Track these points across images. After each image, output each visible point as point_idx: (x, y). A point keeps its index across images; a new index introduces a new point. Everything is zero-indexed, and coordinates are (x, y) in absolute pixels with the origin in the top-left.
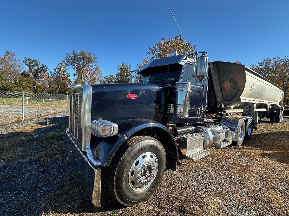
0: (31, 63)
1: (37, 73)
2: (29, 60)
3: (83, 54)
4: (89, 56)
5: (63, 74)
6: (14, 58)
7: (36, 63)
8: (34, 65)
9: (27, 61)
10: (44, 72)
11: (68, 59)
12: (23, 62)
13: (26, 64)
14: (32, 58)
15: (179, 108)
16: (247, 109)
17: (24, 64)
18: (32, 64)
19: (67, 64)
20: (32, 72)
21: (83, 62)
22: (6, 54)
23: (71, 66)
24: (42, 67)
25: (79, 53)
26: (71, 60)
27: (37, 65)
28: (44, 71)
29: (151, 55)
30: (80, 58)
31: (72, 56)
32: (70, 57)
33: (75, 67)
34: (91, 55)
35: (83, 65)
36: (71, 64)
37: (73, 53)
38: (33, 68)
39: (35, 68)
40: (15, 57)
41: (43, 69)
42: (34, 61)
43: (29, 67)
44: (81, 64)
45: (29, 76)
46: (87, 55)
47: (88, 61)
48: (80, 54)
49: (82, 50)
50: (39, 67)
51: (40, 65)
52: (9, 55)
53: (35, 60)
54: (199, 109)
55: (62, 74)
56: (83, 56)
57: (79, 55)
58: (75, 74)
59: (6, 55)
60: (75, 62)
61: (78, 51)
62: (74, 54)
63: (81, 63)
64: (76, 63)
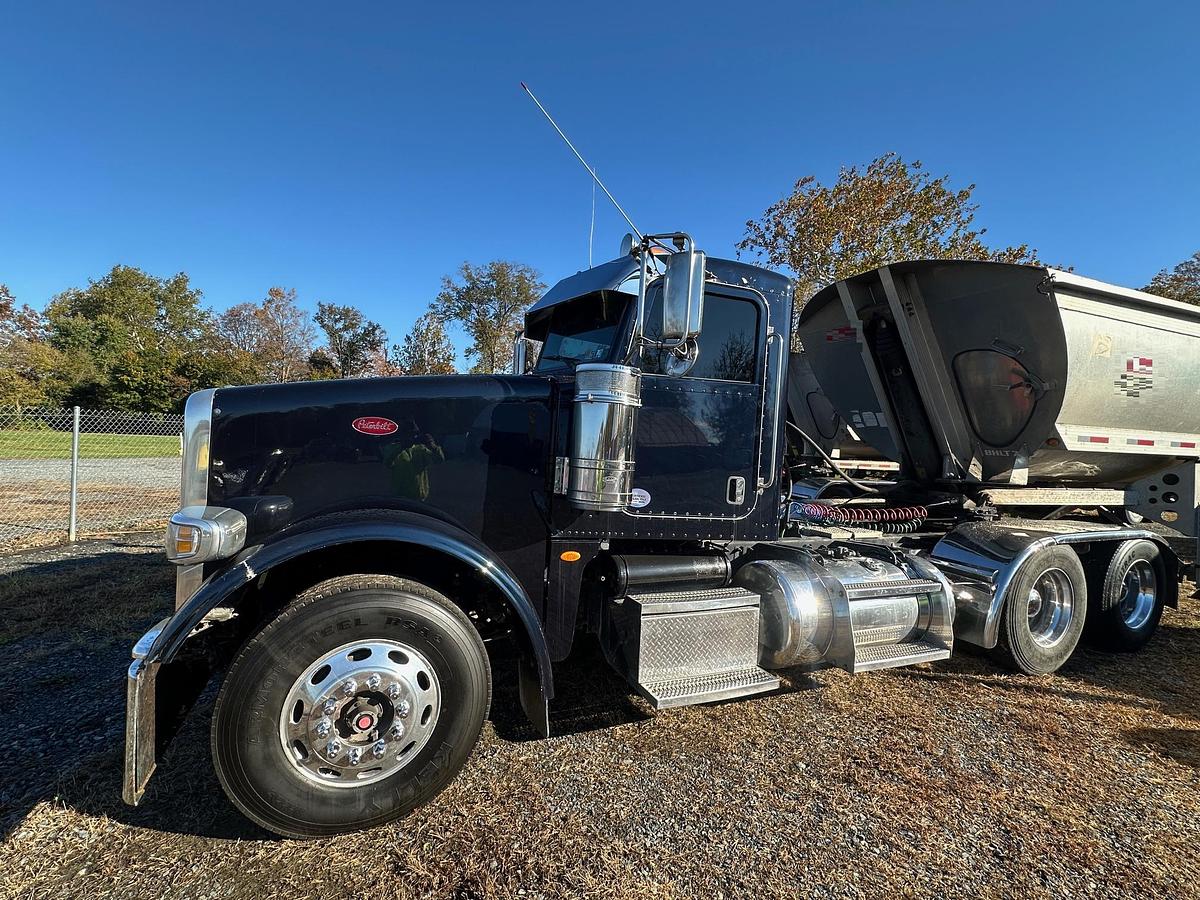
0: (336, 321)
1: (353, 352)
2: (331, 310)
3: (499, 274)
4: (521, 278)
5: (433, 353)
6: (290, 309)
7: (349, 316)
8: (346, 328)
9: (326, 314)
10: (374, 349)
11: (448, 298)
12: (317, 318)
13: (323, 327)
14: (339, 305)
15: (583, 474)
16: (1153, 488)
17: (317, 324)
18: (340, 325)
19: (446, 317)
20: (338, 352)
21: (497, 306)
22: (269, 297)
23: (458, 322)
24: (367, 333)
25: (486, 272)
26: (460, 298)
27: (353, 326)
28: (374, 346)
29: (760, 253)
30: (487, 291)
31: (463, 284)
32: (454, 289)
33: (469, 324)
34: (528, 275)
35: (496, 316)
36: (457, 315)
37: (466, 274)
38: (341, 337)
39: (347, 336)
40: (292, 304)
41: (371, 338)
42: (346, 313)
43: (332, 333)
44: (492, 312)
45: (330, 365)
46: (512, 275)
47: (516, 300)
48: (490, 275)
49: (496, 262)
50: (360, 331)
51: (362, 325)
52: (277, 301)
53: (348, 311)
54: (734, 481)
55: (430, 354)
56: (498, 283)
57: (484, 280)
58: (469, 351)
59: (269, 302)
60: (470, 307)
61: (482, 264)
62: (469, 277)
63: (492, 308)
64: (473, 311)
